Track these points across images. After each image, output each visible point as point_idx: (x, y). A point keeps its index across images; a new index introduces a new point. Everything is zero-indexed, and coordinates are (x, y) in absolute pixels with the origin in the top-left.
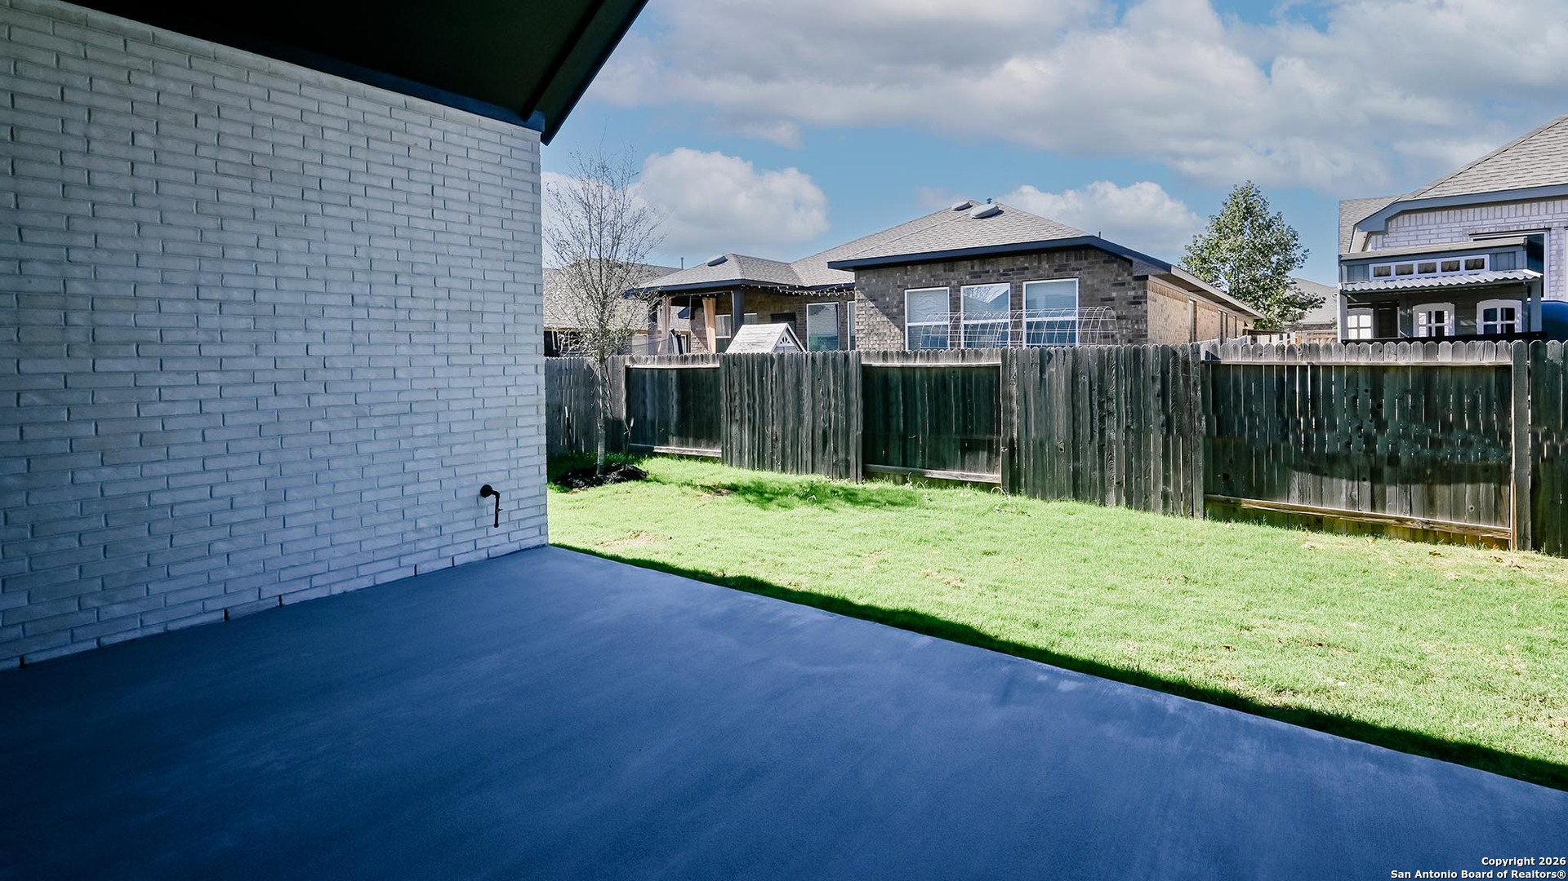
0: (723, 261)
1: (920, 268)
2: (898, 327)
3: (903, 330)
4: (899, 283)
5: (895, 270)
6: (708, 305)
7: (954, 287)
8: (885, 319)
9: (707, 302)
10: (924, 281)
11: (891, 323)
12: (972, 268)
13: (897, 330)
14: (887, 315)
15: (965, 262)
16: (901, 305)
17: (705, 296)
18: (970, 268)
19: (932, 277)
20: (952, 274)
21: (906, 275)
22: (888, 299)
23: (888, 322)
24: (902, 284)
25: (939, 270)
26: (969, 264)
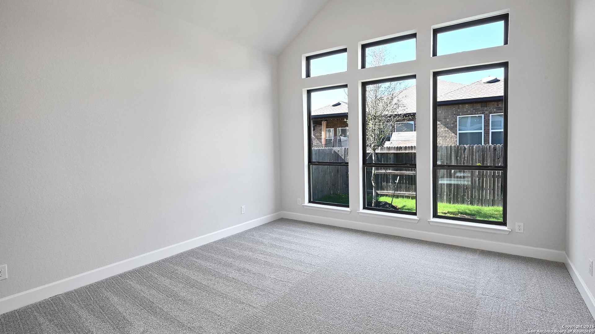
0: (339, 104)
1: (467, 105)
2: (454, 133)
3: (456, 134)
4: (454, 113)
5: (452, 107)
6: (324, 123)
7: (487, 114)
8: (447, 129)
9: (323, 123)
10: (469, 112)
11: (449, 131)
12: (498, 105)
13: (453, 134)
14: (447, 128)
15: (493, 103)
16: (456, 123)
17: (323, 120)
18: (496, 106)
19: (474, 109)
20: (486, 108)
21: (459, 109)
22: (448, 120)
23: (448, 131)
24: (456, 113)
25: (479, 106)
26: (496, 104)
